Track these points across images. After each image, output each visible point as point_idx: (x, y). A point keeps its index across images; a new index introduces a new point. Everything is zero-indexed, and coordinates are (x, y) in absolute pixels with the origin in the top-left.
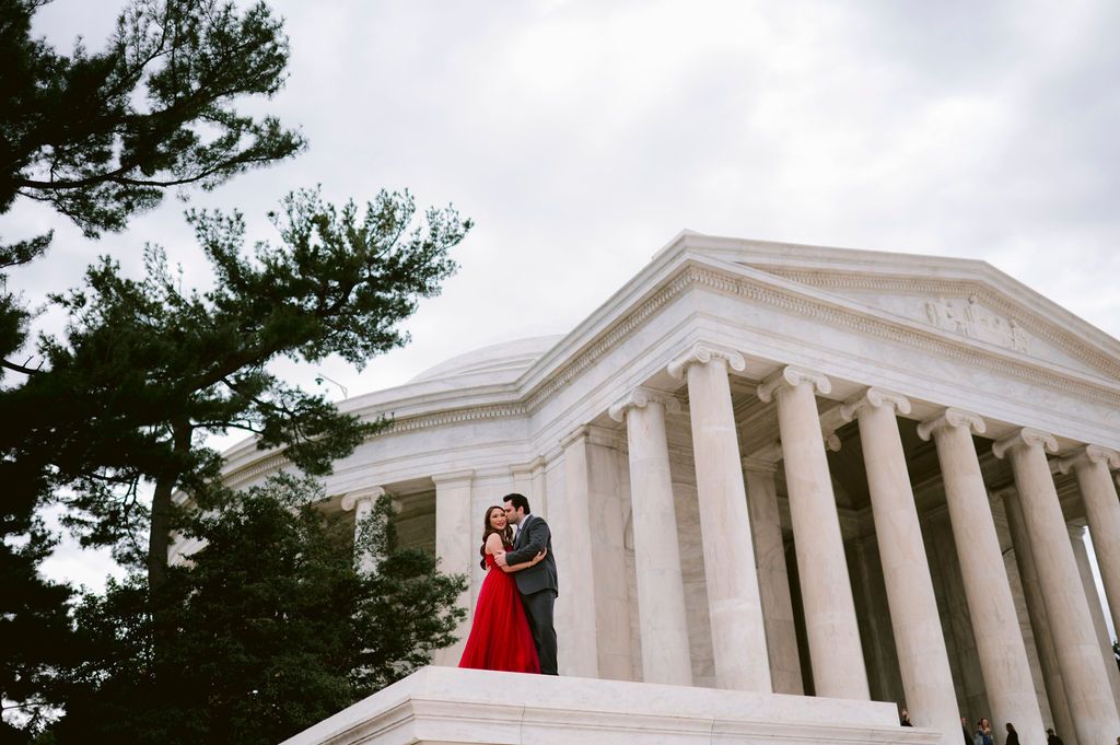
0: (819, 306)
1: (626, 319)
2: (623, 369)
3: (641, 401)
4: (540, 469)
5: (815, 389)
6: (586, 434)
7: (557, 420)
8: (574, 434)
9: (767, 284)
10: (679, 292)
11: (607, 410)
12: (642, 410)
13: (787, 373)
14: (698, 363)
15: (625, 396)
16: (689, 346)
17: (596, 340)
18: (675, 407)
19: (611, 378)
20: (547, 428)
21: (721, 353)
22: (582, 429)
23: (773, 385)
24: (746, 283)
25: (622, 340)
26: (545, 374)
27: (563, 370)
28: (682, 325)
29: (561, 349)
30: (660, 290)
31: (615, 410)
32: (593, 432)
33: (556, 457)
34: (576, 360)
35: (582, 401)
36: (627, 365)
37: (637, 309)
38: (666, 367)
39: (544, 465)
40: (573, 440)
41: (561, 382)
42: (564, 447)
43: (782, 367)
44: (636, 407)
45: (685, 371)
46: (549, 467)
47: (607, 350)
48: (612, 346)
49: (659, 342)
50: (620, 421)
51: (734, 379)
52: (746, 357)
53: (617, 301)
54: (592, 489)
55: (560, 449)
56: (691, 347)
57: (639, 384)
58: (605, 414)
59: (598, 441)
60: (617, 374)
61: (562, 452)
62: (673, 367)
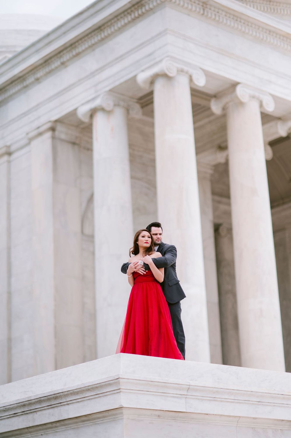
0: (270, 31)
1: (99, 28)
2: (93, 74)
3: (108, 104)
4: (6, 158)
5: (261, 105)
6: (53, 129)
7: (25, 114)
8: (41, 129)
9: (229, 9)
10: (151, 9)
11: (76, 110)
12: (108, 113)
13: (239, 90)
14: (165, 76)
15: (93, 99)
16: (158, 59)
17: (68, 45)
18: (137, 113)
19: (80, 82)
20: (14, 120)
21: (186, 68)
22: (49, 125)
23: (225, 100)
24: (211, 5)
25: (92, 47)
26: (16, 71)
27: (34, 69)
28: (153, 39)
29: (33, 49)
30: (134, 5)
31: (83, 111)
32: (59, 128)
33: (22, 148)
34: (47, 61)
35: (50, 99)
36: (97, 70)
37: (110, 20)
38: (135, 76)
39: (9, 154)
40: (40, 134)
41: (31, 79)
42: (31, 140)
43: (234, 85)
44: (103, 109)
45: (152, 82)
46: (14, 156)
47: (78, 54)
48: (83, 51)
49: (129, 53)
50: (86, 120)
51: (195, 93)
52: (207, 74)
53: (92, 11)
54: (56, 180)
55: (25, 141)
56: (161, 61)
57: (108, 89)
58: (73, 113)
59: (63, 136)
60: (87, 77)
61: (29, 144)
62: (143, 77)
